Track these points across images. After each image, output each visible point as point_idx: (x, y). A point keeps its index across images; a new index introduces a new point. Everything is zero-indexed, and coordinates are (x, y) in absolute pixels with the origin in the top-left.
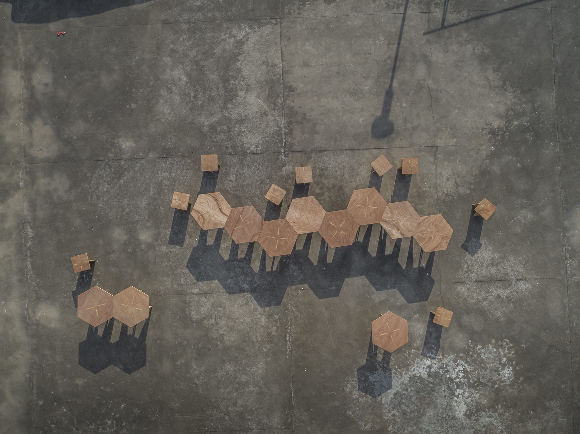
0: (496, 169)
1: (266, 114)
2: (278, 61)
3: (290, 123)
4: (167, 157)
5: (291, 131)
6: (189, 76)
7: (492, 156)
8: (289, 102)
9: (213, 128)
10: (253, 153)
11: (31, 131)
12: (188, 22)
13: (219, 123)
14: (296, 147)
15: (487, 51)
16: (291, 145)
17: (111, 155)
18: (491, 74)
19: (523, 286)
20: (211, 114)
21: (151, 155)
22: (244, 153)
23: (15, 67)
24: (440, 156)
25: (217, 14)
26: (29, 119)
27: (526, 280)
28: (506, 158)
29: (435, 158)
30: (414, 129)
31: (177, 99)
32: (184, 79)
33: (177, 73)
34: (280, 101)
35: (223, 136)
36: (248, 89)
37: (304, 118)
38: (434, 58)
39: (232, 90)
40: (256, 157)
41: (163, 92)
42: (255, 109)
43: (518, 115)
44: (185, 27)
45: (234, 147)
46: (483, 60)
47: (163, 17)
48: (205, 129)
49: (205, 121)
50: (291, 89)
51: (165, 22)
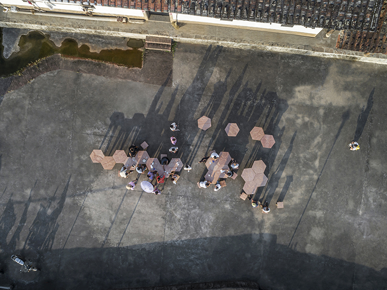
0: (92, 177)
1: (174, 210)
2: (167, 229)
3: (166, 205)
4: (214, 199)
5: (166, 202)
6: (201, 228)
7: (93, 182)
8: (165, 213)
9: (195, 208)
10: (181, 196)
11: (263, 217)
12: (198, 249)
13: (192, 209)
14: (165, 196)
15: (88, 221)
17: (234, 203)
18: (88, 212)
19: (89, 132)
20: (194, 213)
21: (219, 201)
22: (184, 196)
23: (265, 242)
24: (112, 185)
25: (187, 250)
26: (263, 221)
27: (88, 134)
28: (87, 180)
29: (114, 184)
30: (120, 196)
31: (206, 220)
32: (203, 228)
33: (205, 230)
34: (168, 214)
35: (191, 204)
36: (179, 220)
37: (160, 206)
38: (108, 222)
39: (186, 221)
40: (180, 194)
41: (211, 224)
42: (178, 212)
43: (80, 195)
45: (188, 199)
46: (90, 218)
47: (207, 253)
48: (197, 207)
49: (197, 211)
50: (163, 218)
51: (207, 251)
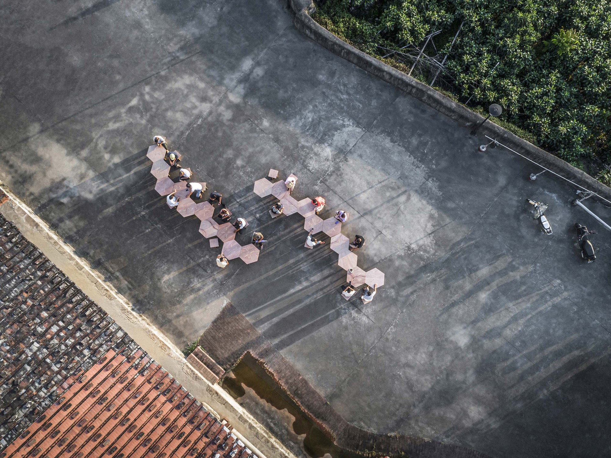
0: (397, 263)
1: (328, 160)
2: (351, 145)
3: (334, 172)
4: (276, 142)
5: (331, 175)
6: (313, 120)
7: (400, 257)
8: (341, 164)
9: (303, 147)
10: (309, 170)
11: (236, 86)
12: (332, 101)
13: (307, 147)
14: (327, 183)
15: (436, 215)
16: (326, 180)
17: (256, 122)
18: (429, 225)
19: (364, 319)
20: (307, 141)
21: (270, 136)
22: (306, 167)
23: (253, 59)
24: (379, 237)
25: (345, 107)
26: (240, 82)
27: (368, 317)
28: (405, 263)
29: (377, 237)
30: (379, 218)
31: (300, 124)
32: (310, 119)
33: (309, 115)
34: (338, 160)
35: (304, 153)
36: (330, 145)
37: (340, 175)
38: (412, 199)
39: (324, 140)
40: (309, 172)
41: (298, 117)
42: (326, 155)
43: (425, 251)
44: (329, 101)
45: (304, 161)
46: (431, 217)
47: (324, 90)
48: (300, 145)
49: (303, 142)
50: (346, 160)
51: (324, 93)
